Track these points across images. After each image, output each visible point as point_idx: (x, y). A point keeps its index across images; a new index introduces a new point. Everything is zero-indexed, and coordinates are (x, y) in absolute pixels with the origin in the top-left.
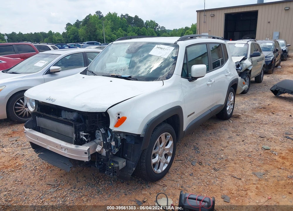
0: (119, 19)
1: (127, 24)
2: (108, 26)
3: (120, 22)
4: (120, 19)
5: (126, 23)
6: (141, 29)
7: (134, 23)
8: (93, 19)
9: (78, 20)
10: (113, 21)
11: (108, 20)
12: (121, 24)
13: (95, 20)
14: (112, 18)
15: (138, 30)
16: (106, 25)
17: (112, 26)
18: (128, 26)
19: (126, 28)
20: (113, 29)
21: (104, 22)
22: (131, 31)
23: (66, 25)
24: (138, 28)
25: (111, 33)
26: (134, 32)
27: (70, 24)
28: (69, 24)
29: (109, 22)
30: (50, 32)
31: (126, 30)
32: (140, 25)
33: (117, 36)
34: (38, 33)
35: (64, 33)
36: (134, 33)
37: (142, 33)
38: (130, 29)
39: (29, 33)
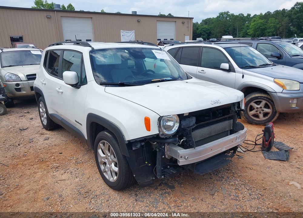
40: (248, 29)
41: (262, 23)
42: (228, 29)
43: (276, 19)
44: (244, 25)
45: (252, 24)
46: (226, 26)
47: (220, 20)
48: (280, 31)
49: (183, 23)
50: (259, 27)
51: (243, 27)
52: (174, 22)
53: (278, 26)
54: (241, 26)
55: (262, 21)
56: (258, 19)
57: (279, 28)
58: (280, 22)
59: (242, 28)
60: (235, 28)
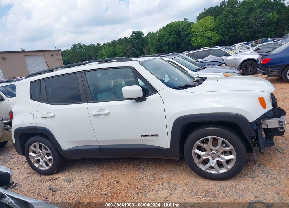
40: (102, 56)
41: (112, 50)
42: (85, 58)
43: (122, 45)
44: (97, 53)
45: (105, 51)
46: (82, 55)
47: (75, 51)
48: (127, 55)
49: (52, 55)
50: (111, 53)
51: (97, 54)
52: (43, 55)
53: (125, 51)
54: (95, 54)
55: (112, 48)
56: (108, 47)
57: (126, 53)
58: (125, 48)
59: (97, 56)
60: (91, 56)
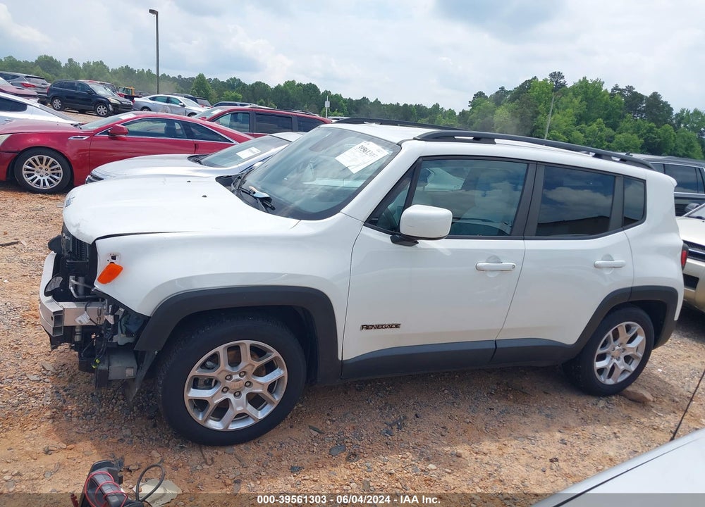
0: (605, 97)
1: (621, 112)
2: (571, 110)
3: (606, 104)
4: (607, 96)
5: (621, 109)
6: (658, 127)
7: (644, 111)
8: (538, 90)
9: (502, 88)
10: (586, 99)
11: (576, 95)
12: (606, 110)
13: (543, 93)
14: (585, 93)
15: (650, 130)
16: (567, 107)
17: (582, 112)
18: (624, 117)
19: (617, 120)
20: (581, 119)
21: (564, 100)
22: (627, 130)
23: (475, 95)
24: (653, 124)
25: (573, 127)
26: (637, 133)
27: (484, 94)
28: (480, 95)
29: (576, 101)
30: (436, 106)
31: (614, 127)
32: (660, 119)
33: (585, 136)
34: (411, 105)
35: (463, 113)
36: (635, 136)
37: (660, 138)
38: (628, 125)
39: (394, 103)
